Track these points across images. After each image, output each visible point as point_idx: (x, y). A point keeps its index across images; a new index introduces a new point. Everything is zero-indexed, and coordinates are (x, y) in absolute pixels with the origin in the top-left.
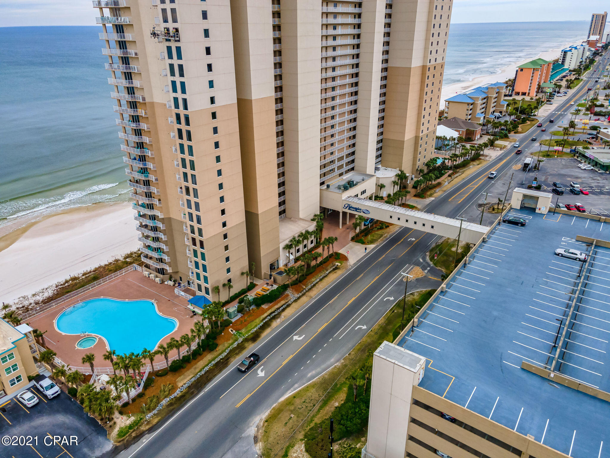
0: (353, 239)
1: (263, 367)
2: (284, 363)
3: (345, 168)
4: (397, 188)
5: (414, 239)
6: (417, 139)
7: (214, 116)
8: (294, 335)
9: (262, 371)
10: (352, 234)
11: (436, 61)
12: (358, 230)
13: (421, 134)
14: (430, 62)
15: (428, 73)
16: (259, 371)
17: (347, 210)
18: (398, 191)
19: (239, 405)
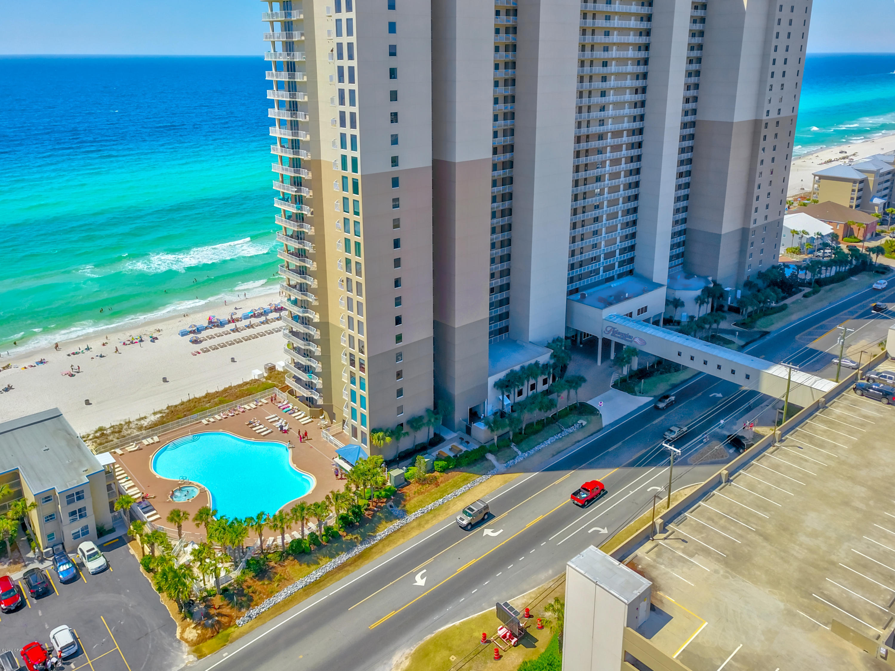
0: (615, 386)
1: (425, 571)
2: (460, 570)
3: (617, 270)
4: (706, 309)
5: (720, 395)
6: (744, 233)
7: (395, 182)
8: (485, 528)
9: (422, 577)
10: (615, 377)
11: (779, 114)
12: (625, 371)
13: (752, 226)
14: (768, 115)
15: (764, 132)
16: (418, 577)
17: (608, 337)
18: (708, 314)
19: (373, 626)
